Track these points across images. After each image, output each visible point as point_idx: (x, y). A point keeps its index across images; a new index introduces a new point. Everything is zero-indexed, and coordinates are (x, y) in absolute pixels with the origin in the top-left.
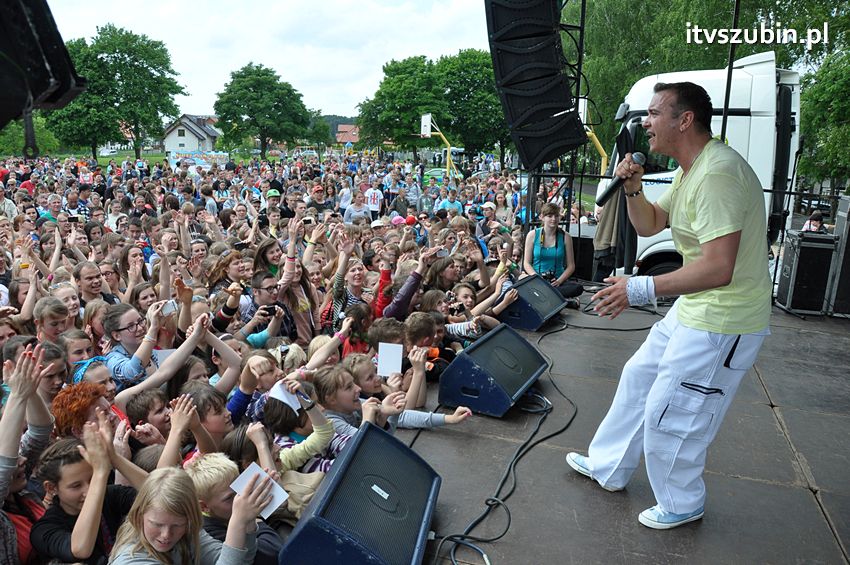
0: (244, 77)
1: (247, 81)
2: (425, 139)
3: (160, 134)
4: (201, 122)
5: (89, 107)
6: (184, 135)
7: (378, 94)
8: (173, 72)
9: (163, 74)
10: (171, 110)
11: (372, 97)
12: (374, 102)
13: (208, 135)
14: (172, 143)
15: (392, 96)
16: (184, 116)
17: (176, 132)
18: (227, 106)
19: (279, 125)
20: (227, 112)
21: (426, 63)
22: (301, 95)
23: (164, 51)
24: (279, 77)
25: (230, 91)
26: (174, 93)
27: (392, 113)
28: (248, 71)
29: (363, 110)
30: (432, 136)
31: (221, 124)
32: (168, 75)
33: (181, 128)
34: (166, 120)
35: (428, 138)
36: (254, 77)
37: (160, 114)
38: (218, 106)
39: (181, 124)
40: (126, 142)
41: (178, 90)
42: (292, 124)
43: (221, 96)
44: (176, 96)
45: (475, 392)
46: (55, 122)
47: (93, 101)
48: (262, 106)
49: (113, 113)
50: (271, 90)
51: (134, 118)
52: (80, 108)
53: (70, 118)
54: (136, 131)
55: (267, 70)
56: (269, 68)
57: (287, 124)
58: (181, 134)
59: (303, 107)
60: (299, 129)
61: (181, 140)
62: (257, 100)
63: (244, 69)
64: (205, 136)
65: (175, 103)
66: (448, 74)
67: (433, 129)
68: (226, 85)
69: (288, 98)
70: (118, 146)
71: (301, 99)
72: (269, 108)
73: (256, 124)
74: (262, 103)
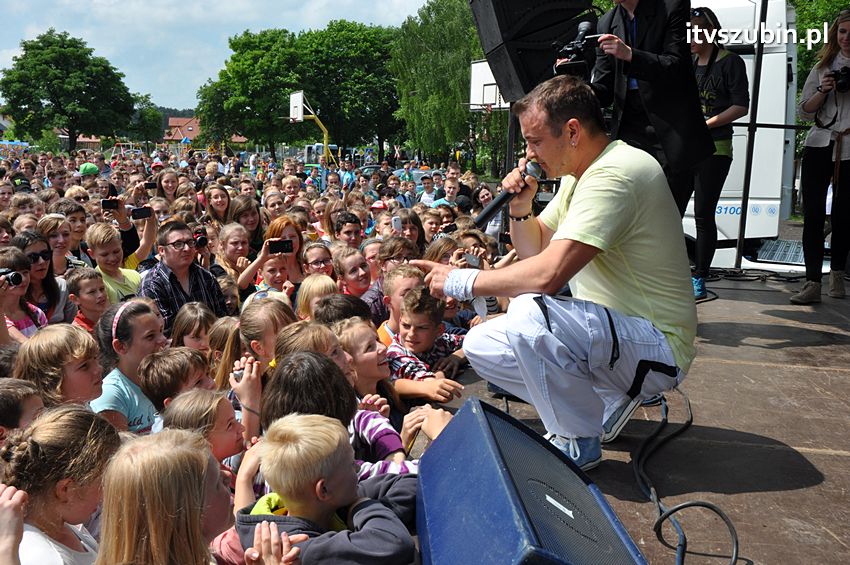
0: (41, 49)
2: (296, 123)
7: (223, 74)
11: (216, 79)
12: (219, 85)
15: (242, 76)
19: (94, 113)
20: (20, 94)
21: (287, 37)
22: (122, 75)
24: (90, 51)
25: (21, 67)
27: (243, 98)
28: (47, 41)
29: (205, 96)
30: (305, 120)
35: (300, 123)
36: (57, 49)
38: (5, 85)
42: (112, 112)
43: (9, 72)
48: (71, 88)
50: (81, 67)
55: (75, 43)
56: (77, 38)
59: (126, 89)
60: (121, 118)
62: (62, 79)
63: (42, 38)
67: (306, 112)
68: (15, 59)
69: (104, 78)
71: (123, 80)
72: (79, 90)
73: (64, 113)
74: (70, 84)
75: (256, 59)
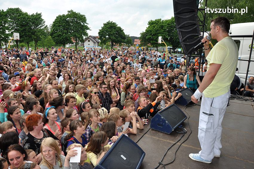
0: (107, 25)
1: (108, 26)
3: (83, 41)
4: (95, 38)
5: (63, 33)
6: (90, 41)
7: (146, 30)
8: (87, 23)
9: (84, 24)
10: (86, 34)
11: (145, 31)
12: (145, 33)
13: (97, 42)
14: (86, 44)
15: (151, 31)
16: (90, 36)
17: (87, 41)
18: (102, 33)
19: (117, 39)
20: (102, 35)
21: (161, 21)
22: (123, 30)
23: (85, 18)
24: (117, 25)
25: (103, 29)
26: (87, 29)
27: (150, 36)
28: (108, 23)
29: (142, 35)
30: (162, 43)
31: (100, 38)
32: (85, 24)
33: (89, 39)
34: (84, 37)
35: (160, 44)
36: (110, 25)
37: (83, 36)
38: (99, 33)
39: (89, 38)
40: (73, 43)
41: (88, 29)
42: (121, 39)
43: (100, 30)
44: (87, 30)
45: (162, 125)
46: (54, 38)
47: (64, 32)
48: (112, 33)
49: (69, 35)
50: (115, 29)
51: (75, 37)
52: (60, 33)
53: (58, 36)
54: (76, 40)
55: (114, 23)
56: (114, 22)
57: (119, 39)
58: (89, 41)
59: (124, 33)
60: (123, 40)
61: (89, 43)
62: (111, 32)
63: (107, 23)
64: (96, 42)
65: (87, 32)
66: (167, 24)
67: (162, 41)
68: (102, 27)
69: (120, 31)
70: (71, 44)
71: (123, 31)
72: (114, 34)
73: (110, 39)
74: (112, 32)
75: (154, 27)
